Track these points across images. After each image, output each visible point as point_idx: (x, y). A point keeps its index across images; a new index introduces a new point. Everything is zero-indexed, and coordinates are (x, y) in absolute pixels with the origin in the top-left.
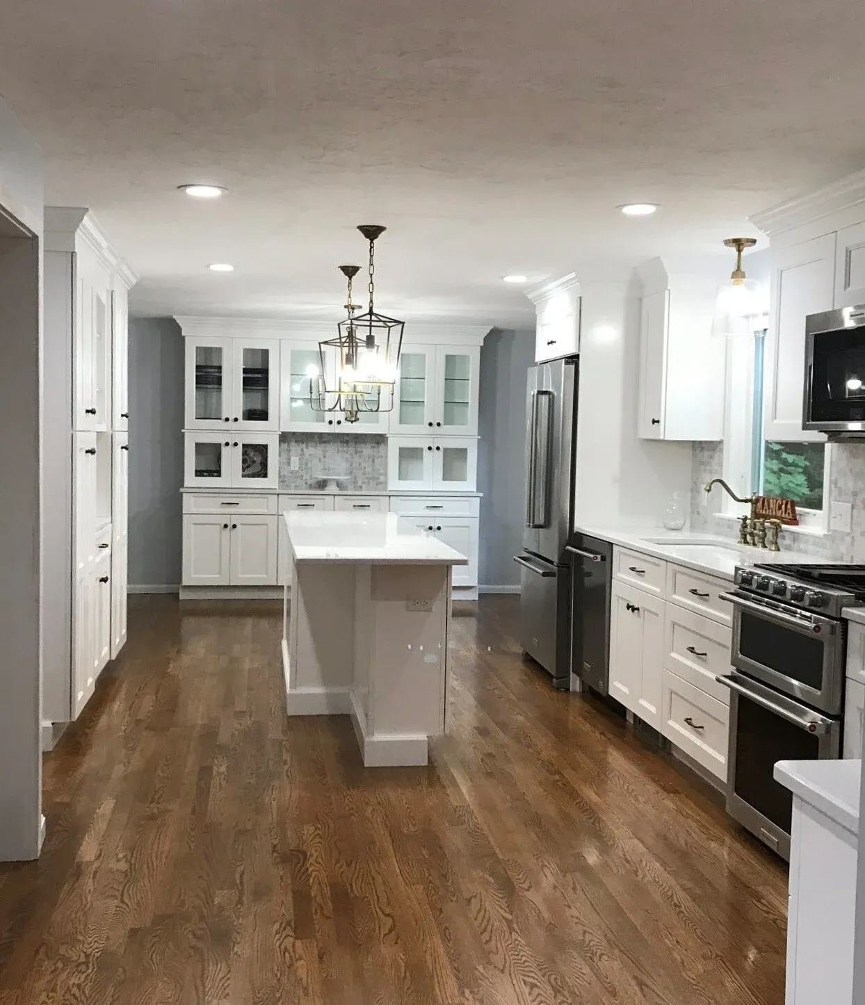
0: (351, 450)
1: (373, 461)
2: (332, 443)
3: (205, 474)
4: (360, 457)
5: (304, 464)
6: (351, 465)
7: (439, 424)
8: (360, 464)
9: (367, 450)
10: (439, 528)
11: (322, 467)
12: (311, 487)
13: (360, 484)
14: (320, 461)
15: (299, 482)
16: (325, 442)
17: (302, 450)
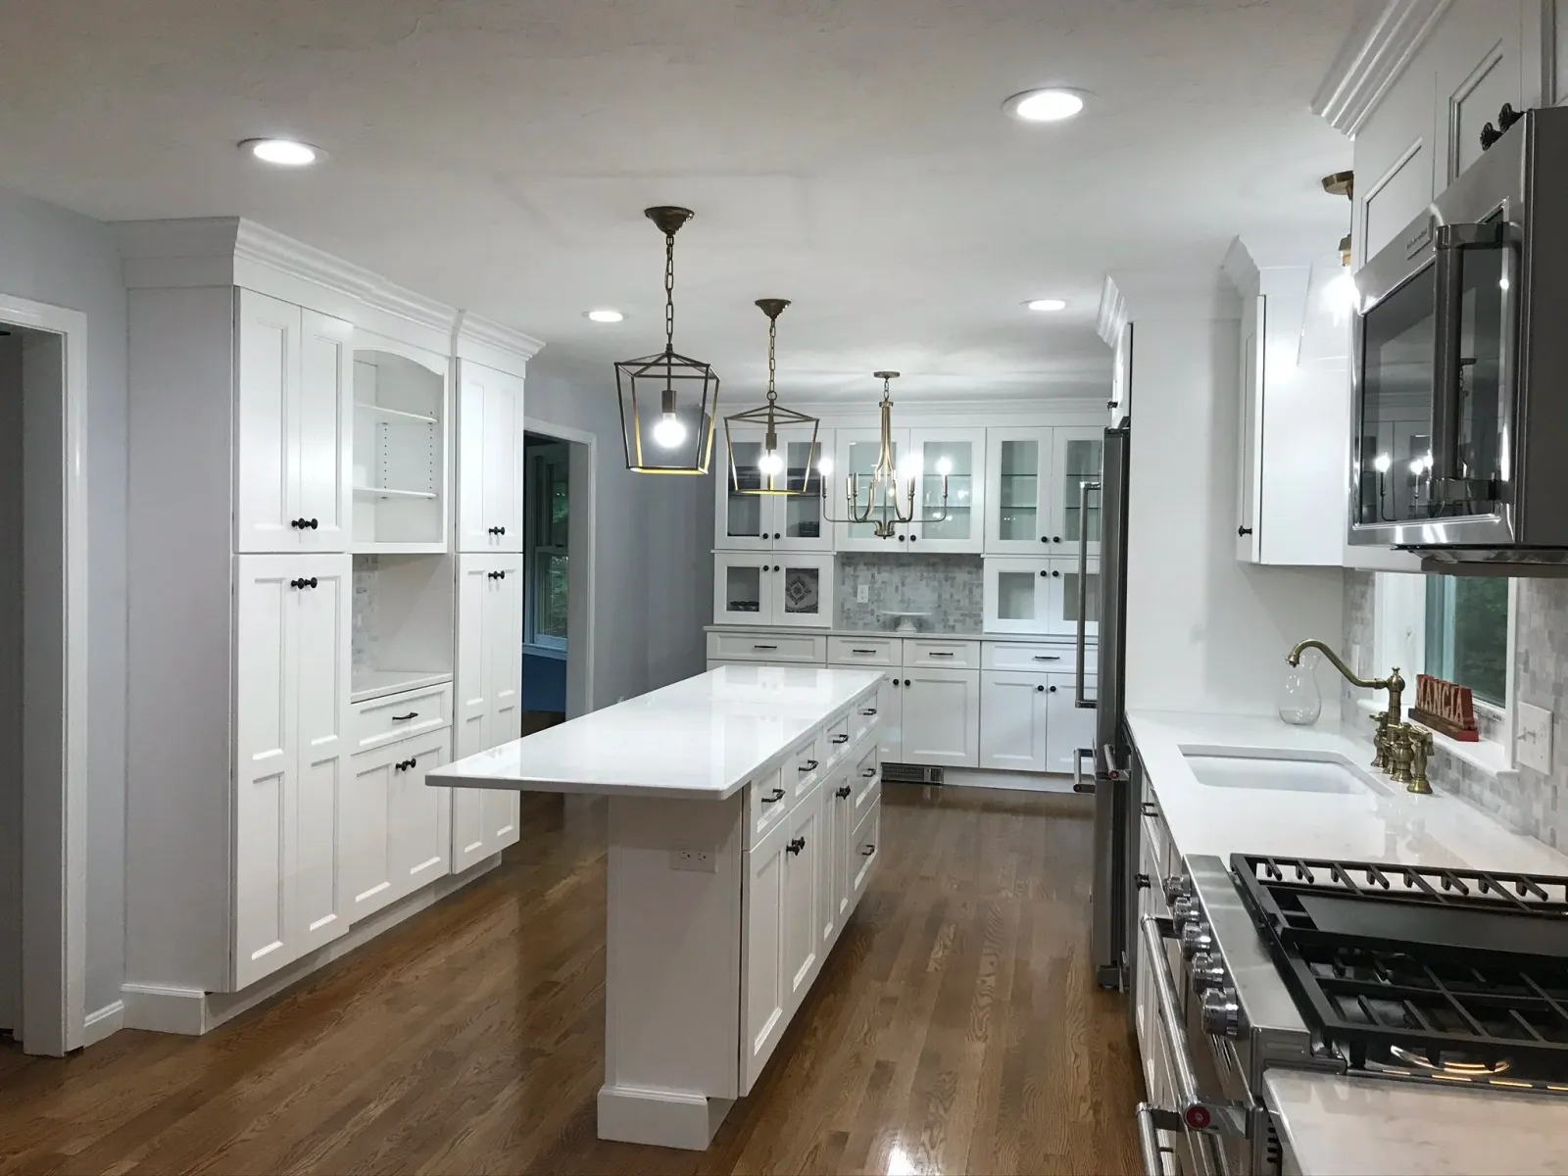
0: (940, 576)
1: (971, 592)
2: (912, 568)
3: (741, 607)
4: (952, 586)
5: (876, 597)
6: (940, 596)
7: (1057, 540)
8: (952, 596)
9: (962, 576)
10: (1053, 689)
11: (900, 598)
12: (885, 627)
13: (951, 623)
14: (897, 590)
15: (870, 618)
16: (903, 565)
17: (873, 576)
